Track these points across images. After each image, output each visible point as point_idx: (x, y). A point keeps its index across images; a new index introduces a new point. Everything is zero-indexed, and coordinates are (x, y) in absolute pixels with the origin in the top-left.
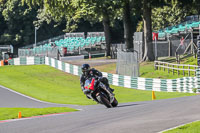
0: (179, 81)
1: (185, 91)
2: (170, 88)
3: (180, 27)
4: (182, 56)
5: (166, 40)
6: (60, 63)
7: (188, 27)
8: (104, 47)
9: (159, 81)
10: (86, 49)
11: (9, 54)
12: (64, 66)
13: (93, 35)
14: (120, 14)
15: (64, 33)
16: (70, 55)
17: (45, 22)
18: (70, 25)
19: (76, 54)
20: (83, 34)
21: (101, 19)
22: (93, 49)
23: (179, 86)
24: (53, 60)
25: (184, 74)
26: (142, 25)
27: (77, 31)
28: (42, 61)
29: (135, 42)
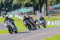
0: (55, 22)
1: (57, 25)
2: (53, 24)
3: (56, 5)
4: (56, 14)
5: (51, 9)
6: (20, 16)
7: (58, 5)
8: (33, 12)
9: (49, 22)
10: (28, 12)
11: (5, 14)
12: (21, 18)
13: (30, 8)
14: (37, 2)
15: (21, 8)
16: (23, 14)
17: (15, 4)
18: (23, 5)
19: (24, 14)
20: (26, 8)
21: (32, 3)
22: (30, 12)
23: (55, 23)
24: (18, 16)
25: (57, 19)
26: (44, 5)
27: (25, 7)
28: (14, 16)
29: (42, 10)
